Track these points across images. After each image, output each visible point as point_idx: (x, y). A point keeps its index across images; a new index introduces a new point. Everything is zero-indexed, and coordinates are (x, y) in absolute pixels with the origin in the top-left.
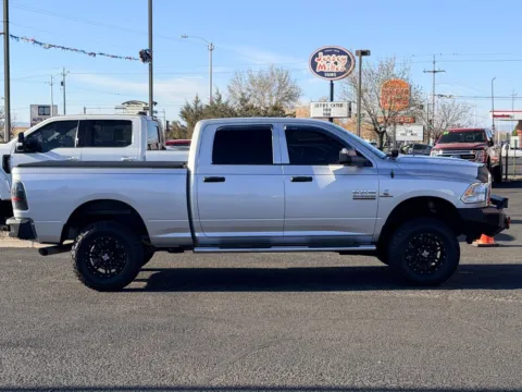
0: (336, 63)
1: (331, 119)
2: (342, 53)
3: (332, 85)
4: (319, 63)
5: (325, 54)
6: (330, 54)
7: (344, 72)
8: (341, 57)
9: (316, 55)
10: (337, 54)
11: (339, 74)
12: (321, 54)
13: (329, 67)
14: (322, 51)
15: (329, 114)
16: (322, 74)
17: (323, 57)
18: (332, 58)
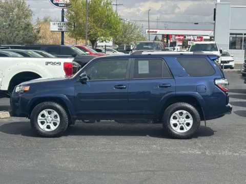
1: (63, 32)
13: (61, 1)
15: (62, 29)
16: (57, 4)
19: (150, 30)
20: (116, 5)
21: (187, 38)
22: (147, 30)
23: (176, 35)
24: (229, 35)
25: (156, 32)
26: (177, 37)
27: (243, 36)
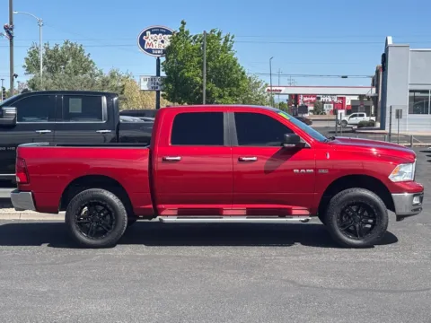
0: (163, 42)
2: (168, 32)
3: (158, 60)
4: (147, 41)
5: (152, 33)
6: (157, 33)
8: (167, 36)
9: (144, 34)
10: (163, 33)
12: (148, 33)
13: (156, 45)
14: (150, 30)
16: (150, 51)
17: (151, 36)
18: (158, 36)
19: (273, 88)
21: (322, 99)
22: (267, 88)
23: (305, 95)
24: (408, 94)
25: (280, 91)
26: (306, 99)
27: (430, 94)
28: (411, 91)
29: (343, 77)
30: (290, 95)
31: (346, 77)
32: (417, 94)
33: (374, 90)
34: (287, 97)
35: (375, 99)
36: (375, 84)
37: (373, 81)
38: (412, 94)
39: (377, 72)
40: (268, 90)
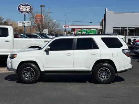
0: (26, 9)
1: (25, 27)
3: (25, 15)
4: (21, 8)
5: (23, 5)
6: (25, 6)
7: (29, 12)
10: (27, 6)
11: (27, 12)
12: (21, 5)
13: (24, 10)
14: (22, 4)
15: (24, 25)
17: (22, 7)
18: (25, 7)
20: (49, 13)
22: (64, 26)
23: (77, 29)
24: (113, 29)
25: (68, 27)
27: (120, 29)
28: (114, 28)
29: (90, 22)
30: (72, 28)
31: (91, 22)
32: (116, 29)
33: (101, 27)
34: (71, 29)
35: (101, 30)
36: (101, 25)
37: (101, 24)
38: (114, 29)
39: (102, 21)
40: (64, 27)
